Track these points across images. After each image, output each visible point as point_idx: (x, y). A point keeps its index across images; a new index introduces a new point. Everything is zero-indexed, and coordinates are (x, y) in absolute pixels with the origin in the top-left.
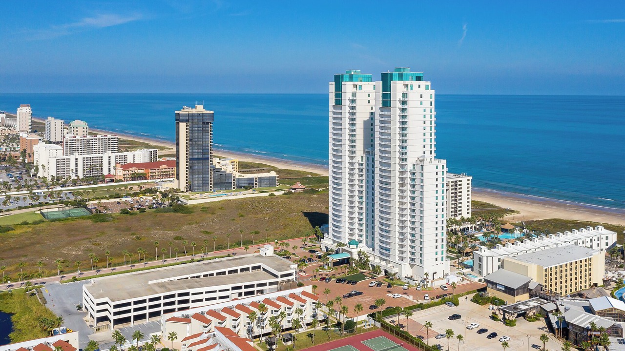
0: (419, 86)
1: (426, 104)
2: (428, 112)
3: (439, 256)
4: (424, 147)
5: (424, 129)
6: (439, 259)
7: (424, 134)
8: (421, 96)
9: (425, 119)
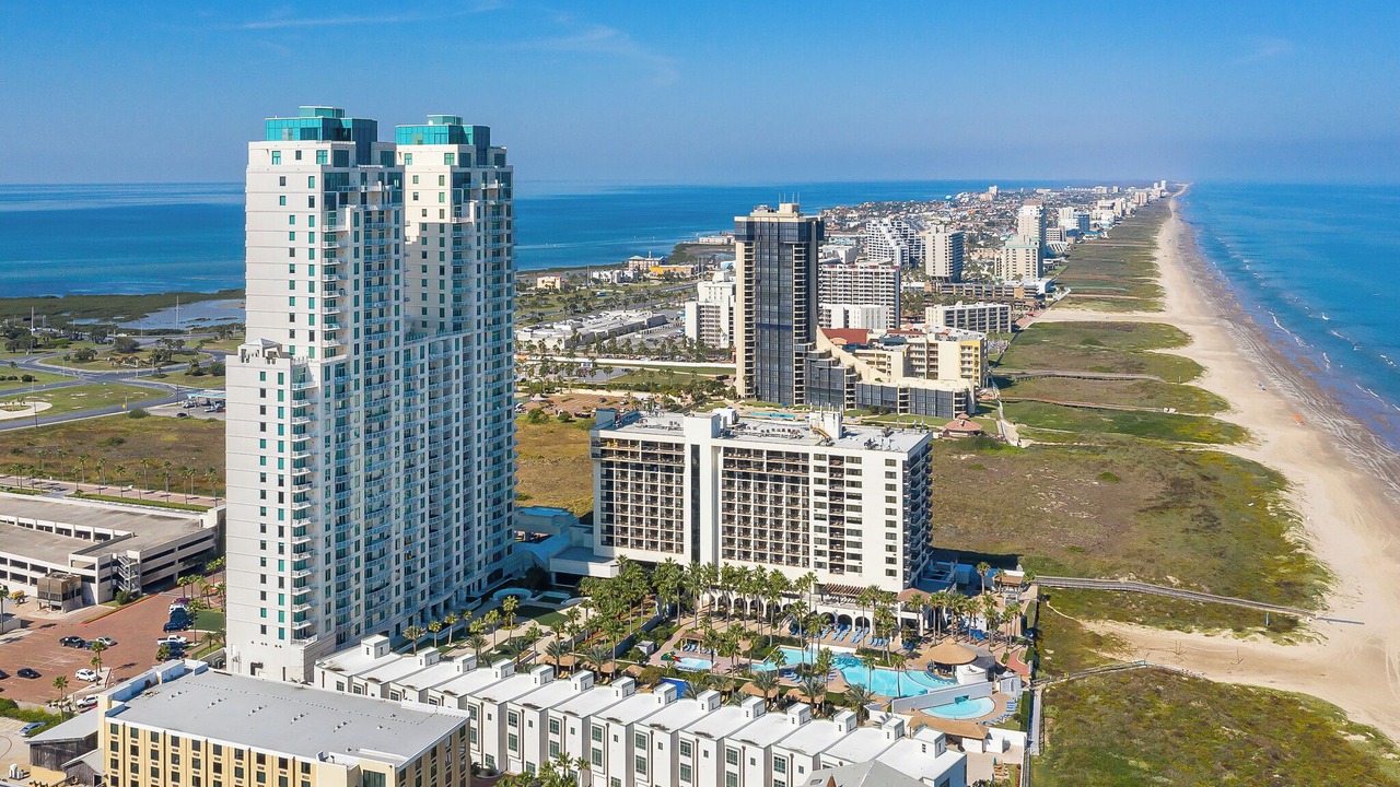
0: (299, 155)
1: (297, 203)
2: (301, 225)
3: (272, 622)
4: (292, 318)
5: (292, 271)
6: (273, 631)
7: (292, 285)
8: (283, 182)
9: (292, 244)
